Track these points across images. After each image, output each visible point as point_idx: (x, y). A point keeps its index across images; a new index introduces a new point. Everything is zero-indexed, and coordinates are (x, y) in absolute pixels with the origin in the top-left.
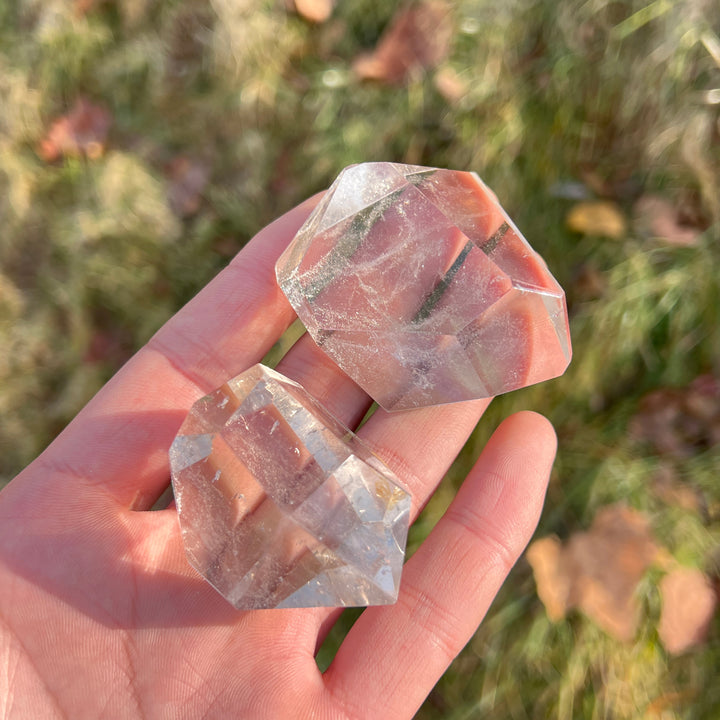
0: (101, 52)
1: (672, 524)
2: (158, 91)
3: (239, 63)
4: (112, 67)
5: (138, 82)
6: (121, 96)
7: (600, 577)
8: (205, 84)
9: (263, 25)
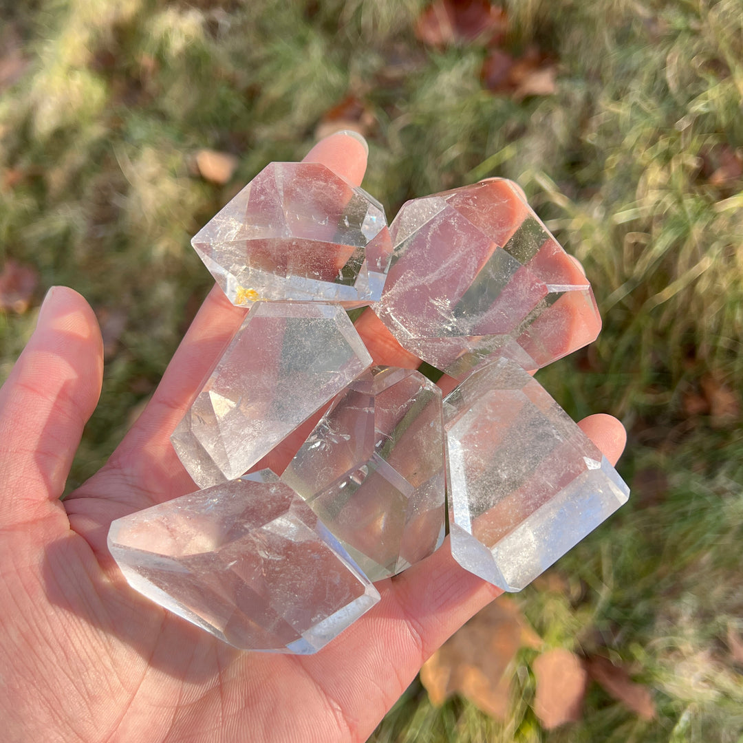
0: (28, 218)
1: (541, 606)
2: (80, 252)
3: (150, 221)
4: (37, 232)
5: (62, 244)
6: (47, 257)
7: (478, 665)
8: (123, 243)
9: (170, 188)
